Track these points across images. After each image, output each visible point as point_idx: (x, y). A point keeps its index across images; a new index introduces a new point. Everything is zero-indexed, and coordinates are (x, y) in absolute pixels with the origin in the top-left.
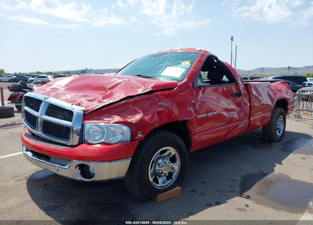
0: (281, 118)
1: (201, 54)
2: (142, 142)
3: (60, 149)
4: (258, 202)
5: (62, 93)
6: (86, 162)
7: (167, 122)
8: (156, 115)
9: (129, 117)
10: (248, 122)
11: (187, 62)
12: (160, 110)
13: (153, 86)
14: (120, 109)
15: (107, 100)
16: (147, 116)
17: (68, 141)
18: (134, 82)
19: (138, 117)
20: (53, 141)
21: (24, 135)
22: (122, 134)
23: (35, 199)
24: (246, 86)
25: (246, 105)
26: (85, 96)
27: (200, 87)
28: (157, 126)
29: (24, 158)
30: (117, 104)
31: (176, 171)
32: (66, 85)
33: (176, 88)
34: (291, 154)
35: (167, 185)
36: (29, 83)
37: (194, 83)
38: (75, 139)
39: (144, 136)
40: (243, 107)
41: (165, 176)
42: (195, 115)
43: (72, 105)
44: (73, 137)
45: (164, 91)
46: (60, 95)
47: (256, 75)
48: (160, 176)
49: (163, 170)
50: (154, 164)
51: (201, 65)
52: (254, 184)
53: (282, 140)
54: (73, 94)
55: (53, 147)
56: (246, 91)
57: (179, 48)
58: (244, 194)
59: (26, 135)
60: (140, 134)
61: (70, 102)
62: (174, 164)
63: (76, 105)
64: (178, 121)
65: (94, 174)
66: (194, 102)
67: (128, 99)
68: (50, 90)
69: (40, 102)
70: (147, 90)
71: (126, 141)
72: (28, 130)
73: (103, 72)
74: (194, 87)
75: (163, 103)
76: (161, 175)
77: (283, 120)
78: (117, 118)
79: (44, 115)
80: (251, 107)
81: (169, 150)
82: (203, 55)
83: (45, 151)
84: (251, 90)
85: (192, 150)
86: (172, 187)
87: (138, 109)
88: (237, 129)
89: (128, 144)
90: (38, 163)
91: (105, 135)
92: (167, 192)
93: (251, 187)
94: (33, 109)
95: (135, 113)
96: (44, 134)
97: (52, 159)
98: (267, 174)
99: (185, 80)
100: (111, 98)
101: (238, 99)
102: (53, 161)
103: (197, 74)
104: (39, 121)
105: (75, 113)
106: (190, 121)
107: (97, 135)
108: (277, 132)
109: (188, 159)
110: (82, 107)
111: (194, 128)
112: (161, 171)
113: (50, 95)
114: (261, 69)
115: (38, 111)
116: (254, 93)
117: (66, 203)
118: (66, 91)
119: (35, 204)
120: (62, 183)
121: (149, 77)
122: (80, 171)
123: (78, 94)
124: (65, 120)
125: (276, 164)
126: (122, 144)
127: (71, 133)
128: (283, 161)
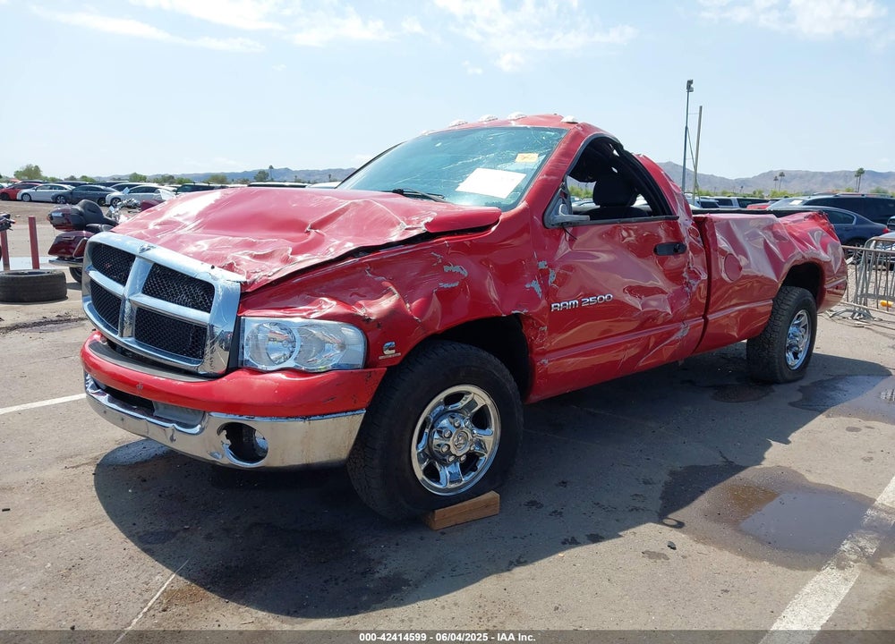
0: (803, 315)
1: (573, 132)
2: (394, 372)
3: (179, 383)
4: (703, 538)
5: (188, 236)
6: (244, 417)
7: (468, 319)
8: (435, 298)
9: (361, 302)
10: (702, 326)
11: (532, 155)
12: (446, 286)
13: (429, 219)
14: (338, 282)
15: (305, 255)
16: (411, 303)
17: (200, 362)
18: (381, 210)
19: (386, 303)
20: (163, 361)
21: (90, 346)
22: (343, 346)
23: (116, 513)
24: (701, 224)
25: (697, 278)
26: (251, 245)
27: (563, 226)
28: (437, 328)
29: (90, 409)
30: (330, 269)
31: (489, 450)
32: (200, 215)
33: (493, 229)
34: (821, 417)
35: (460, 488)
36: (109, 206)
37: (547, 214)
38: (218, 359)
39: (399, 354)
40: (687, 284)
41: (458, 464)
42: (544, 302)
43: (213, 267)
44: (212, 352)
45: (462, 234)
46: (182, 242)
47: (760, 192)
48: (444, 463)
49: (452, 446)
50: (427, 431)
51: (569, 163)
52: (703, 492)
53: (801, 378)
54: (218, 239)
55: (161, 379)
56: (699, 239)
57: (513, 116)
58: (670, 516)
59: (94, 345)
60: (390, 349)
61: (207, 261)
62: (482, 432)
63: (223, 267)
64: (497, 317)
65: (266, 451)
66: (544, 267)
67: (361, 254)
68: (158, 227)
69: (129, 258)
70: (415, 233)
71: (352, 367)
72: (99, 333)
73: (318, 177)
74: (546, 224)
75: (456, 269)
76: (446, 458)
77: (806, 322)
78: (330, 306)
79: (140, 294)
80: (713, 285)
81: (469, 393)
82: (576, 137)
83: (140, 386)
84: (714, 235)
85: (534, 398)
86: (477, 491)
87: (387, 284)
88: (666, 345)
89: (356, 373)
90: (123, 420)
91: (297, 349)
92: (460, 505)
93: (693, 499)
94: (111, 278)
95: (380, 292)
96: (139, 345)
97: (157, 409)
98: (741, 468)
99: (522, 205)
100: (316, 250)
101: (673, 262)
102: (160, 413)
103: (557, 190)
104: (127, 310)
105: (220, 290)
106: (530, 317)
107: (276, 350)
108: (790, 355)
109: (522, 419)
110: (238, 273)
111: (542, 337)
112: (445, 449)
113: (158, 239)
114: (778, 175)
115: (123, 282)
116: (723, 244)
117: (194, 526)
118: (199, 231)
119: (114, 526)
120: (186, 477)
121: (423, 197)
122: (229, 442)
123: (231, 238)
124: (193, 307)
125: (773, 442)
126: (339, 373)
127: (208, 342)
128: (793, 434)
